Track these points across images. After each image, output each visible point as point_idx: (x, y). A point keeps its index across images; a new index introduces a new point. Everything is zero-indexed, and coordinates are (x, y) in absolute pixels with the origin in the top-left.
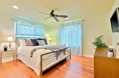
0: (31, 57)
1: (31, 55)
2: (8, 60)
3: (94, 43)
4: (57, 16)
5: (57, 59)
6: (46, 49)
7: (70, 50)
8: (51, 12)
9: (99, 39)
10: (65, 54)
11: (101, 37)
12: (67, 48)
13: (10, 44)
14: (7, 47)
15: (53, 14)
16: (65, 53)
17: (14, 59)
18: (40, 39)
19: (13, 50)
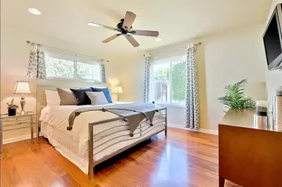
0: (70, 129)
1: (68, 126)
2: (18, 138)
3: (225, 99)
4: (134, 32)
5: (132, 135)
6: (104, 110)
7: (165, 116)
8: (119, 22)
9: (235, 88)
10: (152, 125)
11: (240, 83)
12: (157, 111)
13: (22, 99)
14: (15, 108)
15: (123, 27)
16: (151, 121)
17: (32, 136)
18: (94, 90)
19: (29, 114)
